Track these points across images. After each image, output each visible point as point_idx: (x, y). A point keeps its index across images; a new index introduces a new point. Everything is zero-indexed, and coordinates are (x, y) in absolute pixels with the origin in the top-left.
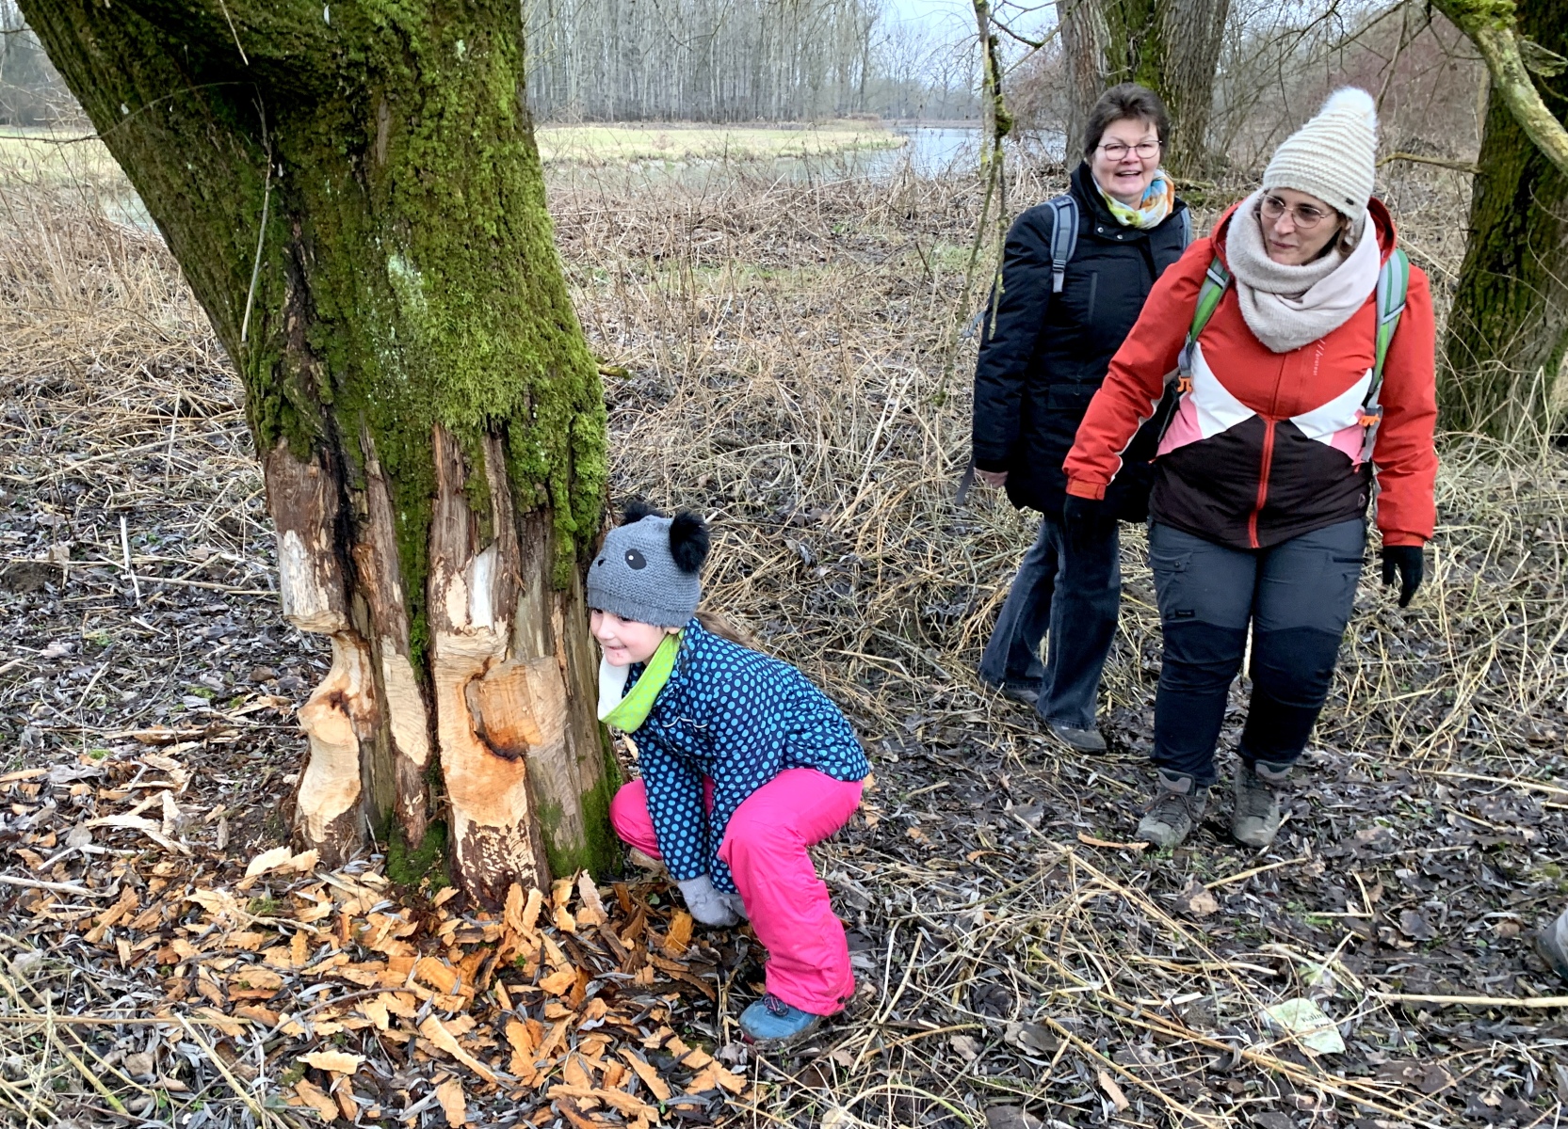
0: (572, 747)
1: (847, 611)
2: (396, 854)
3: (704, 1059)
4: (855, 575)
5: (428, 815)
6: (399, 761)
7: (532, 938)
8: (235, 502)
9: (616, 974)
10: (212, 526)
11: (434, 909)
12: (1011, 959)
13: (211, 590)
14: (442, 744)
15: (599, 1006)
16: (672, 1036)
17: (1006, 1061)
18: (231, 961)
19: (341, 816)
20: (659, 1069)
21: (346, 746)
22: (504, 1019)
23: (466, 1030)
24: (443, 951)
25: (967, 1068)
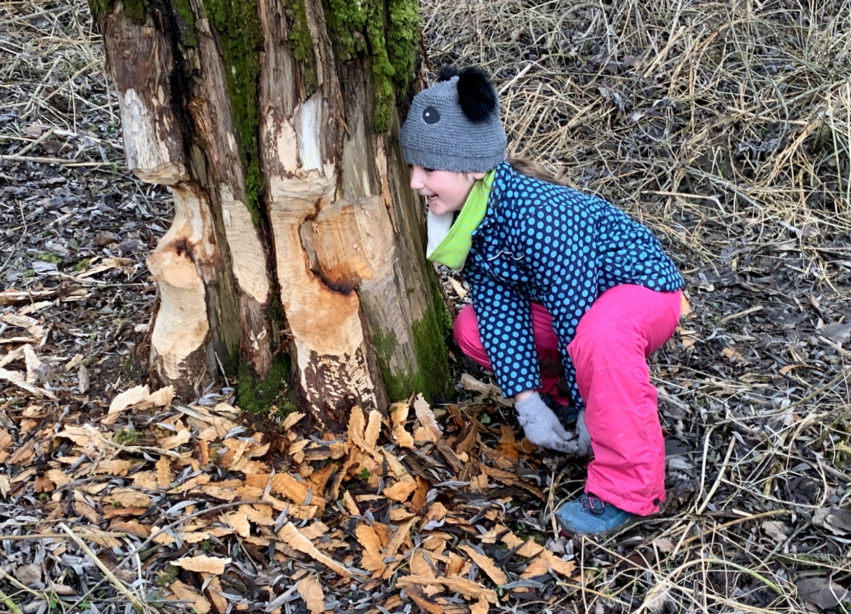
0: (401, 280)
1: (663, 153)
2: (246, 386)
3: (537, 549)
4: (669, 118)
5: (273, 348)
6: (243, 300)
7: (374, 453)
8: (63, 80)
9: (453, 483)
10: (42, 103)
11: (284, 432)
12: (819, 456)
13: (48, 164)
14: (281, 282)
15: (439, 509)
16: (507, 532)
17: (814, 541)
18: (103, 486)
19: (192, 355)
20: (496, 560)
21: (193, 290)
22: (353, 524)
23: (320, 534)
24: (294, 468)
25: (777, 548)
